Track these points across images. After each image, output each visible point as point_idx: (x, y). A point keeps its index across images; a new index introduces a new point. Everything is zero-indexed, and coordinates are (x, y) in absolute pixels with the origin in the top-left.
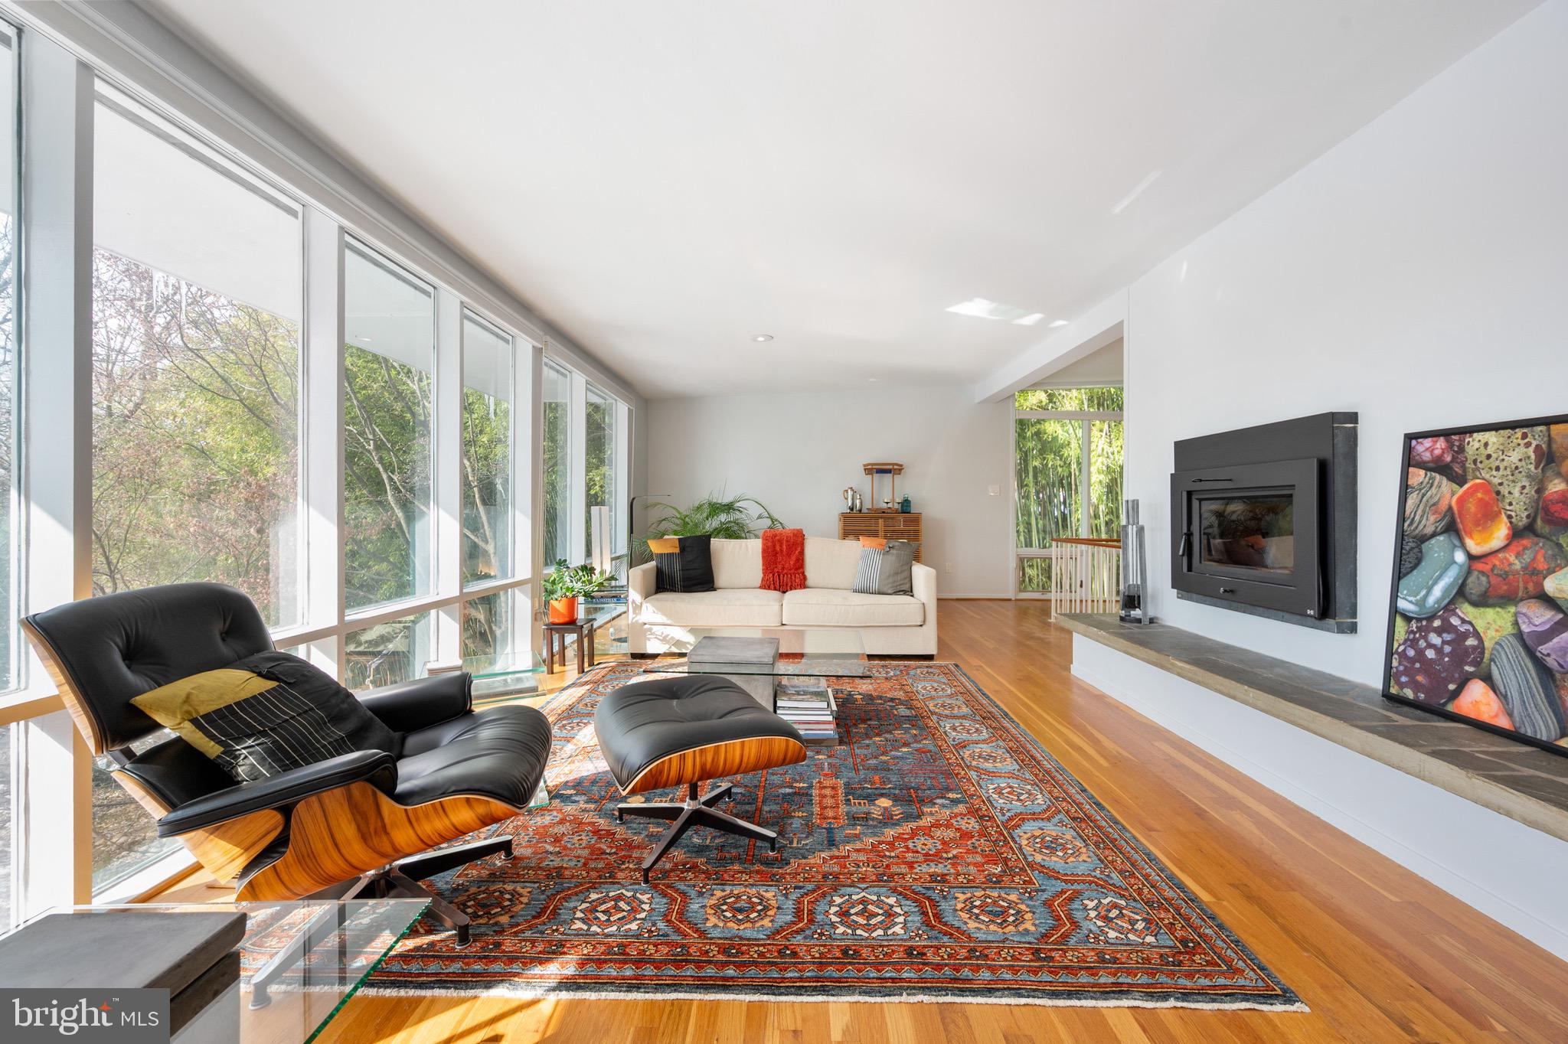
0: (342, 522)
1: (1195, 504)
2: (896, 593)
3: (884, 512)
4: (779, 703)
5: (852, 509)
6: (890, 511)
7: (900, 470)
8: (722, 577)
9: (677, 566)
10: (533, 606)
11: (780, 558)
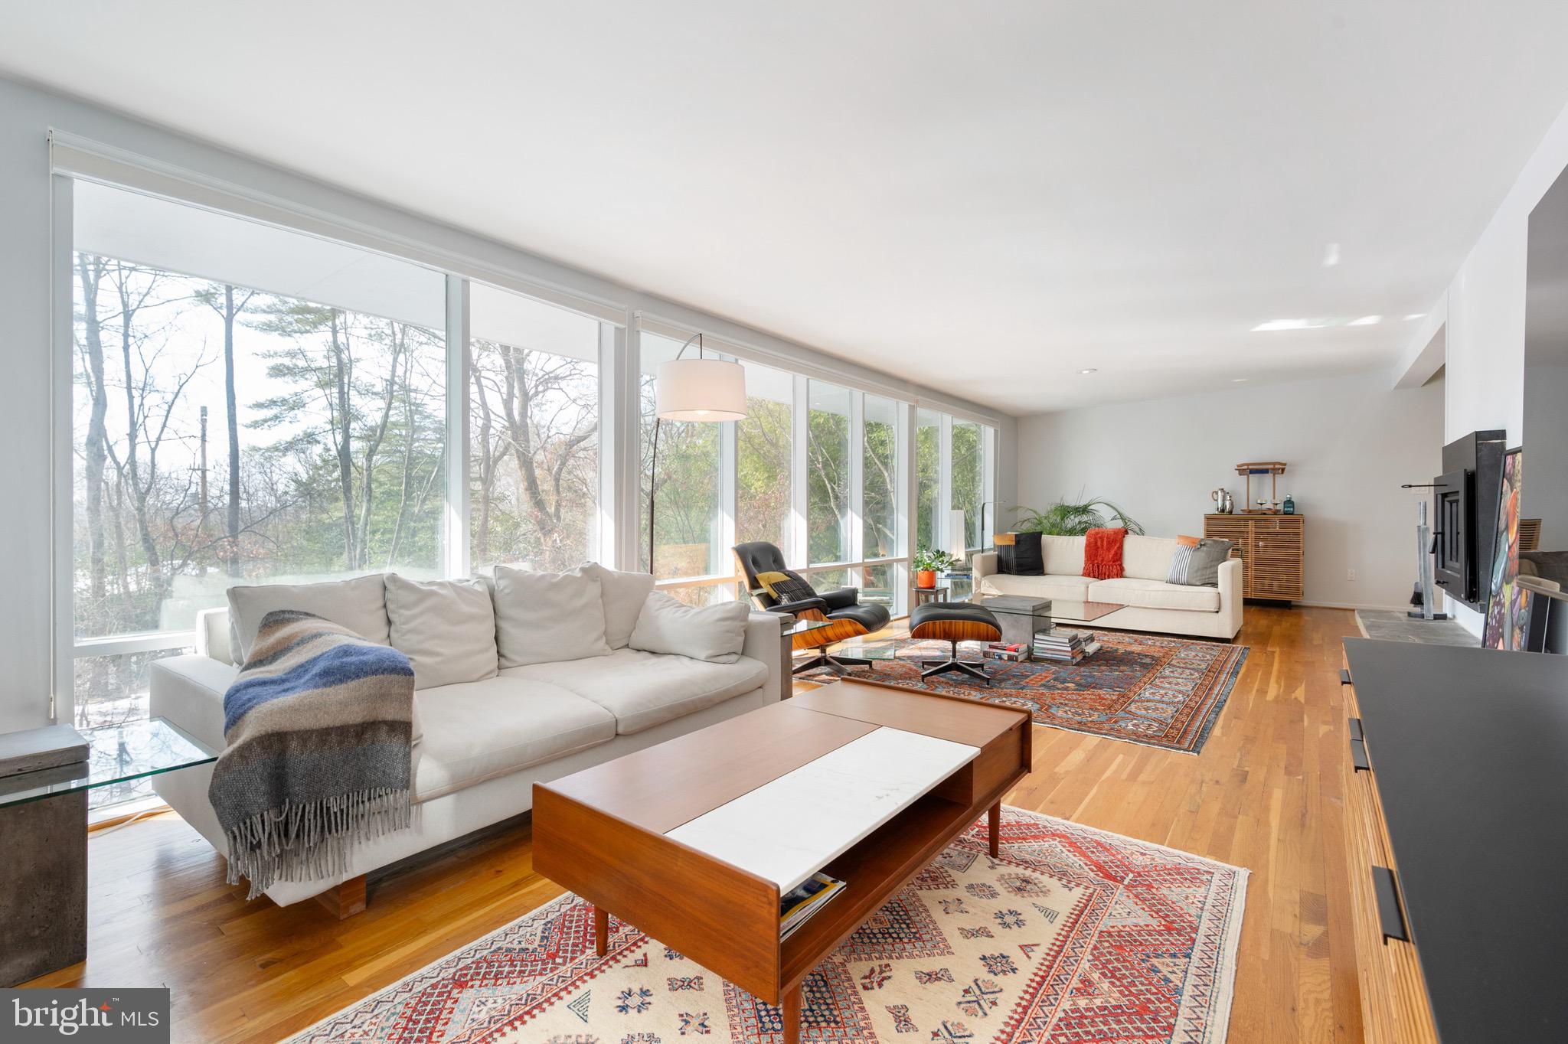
0: (808, 519)
1: (1447, 505)
2: (1203, 585)
3: (1265, 514)
4: (1037, 636)
5: (1223, 510)
6: (1270, 512)
7: (1283, 470)
8: (1050, 565)
9: (1012, 555)
10: (909, 576)
11: (1100, 552)
